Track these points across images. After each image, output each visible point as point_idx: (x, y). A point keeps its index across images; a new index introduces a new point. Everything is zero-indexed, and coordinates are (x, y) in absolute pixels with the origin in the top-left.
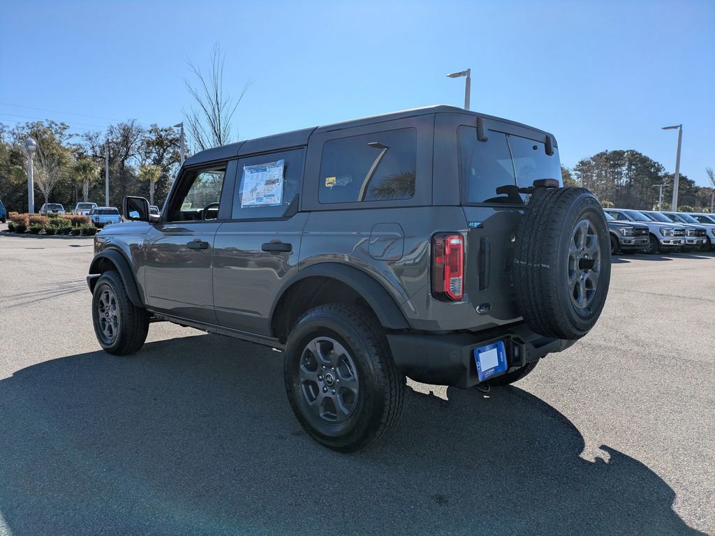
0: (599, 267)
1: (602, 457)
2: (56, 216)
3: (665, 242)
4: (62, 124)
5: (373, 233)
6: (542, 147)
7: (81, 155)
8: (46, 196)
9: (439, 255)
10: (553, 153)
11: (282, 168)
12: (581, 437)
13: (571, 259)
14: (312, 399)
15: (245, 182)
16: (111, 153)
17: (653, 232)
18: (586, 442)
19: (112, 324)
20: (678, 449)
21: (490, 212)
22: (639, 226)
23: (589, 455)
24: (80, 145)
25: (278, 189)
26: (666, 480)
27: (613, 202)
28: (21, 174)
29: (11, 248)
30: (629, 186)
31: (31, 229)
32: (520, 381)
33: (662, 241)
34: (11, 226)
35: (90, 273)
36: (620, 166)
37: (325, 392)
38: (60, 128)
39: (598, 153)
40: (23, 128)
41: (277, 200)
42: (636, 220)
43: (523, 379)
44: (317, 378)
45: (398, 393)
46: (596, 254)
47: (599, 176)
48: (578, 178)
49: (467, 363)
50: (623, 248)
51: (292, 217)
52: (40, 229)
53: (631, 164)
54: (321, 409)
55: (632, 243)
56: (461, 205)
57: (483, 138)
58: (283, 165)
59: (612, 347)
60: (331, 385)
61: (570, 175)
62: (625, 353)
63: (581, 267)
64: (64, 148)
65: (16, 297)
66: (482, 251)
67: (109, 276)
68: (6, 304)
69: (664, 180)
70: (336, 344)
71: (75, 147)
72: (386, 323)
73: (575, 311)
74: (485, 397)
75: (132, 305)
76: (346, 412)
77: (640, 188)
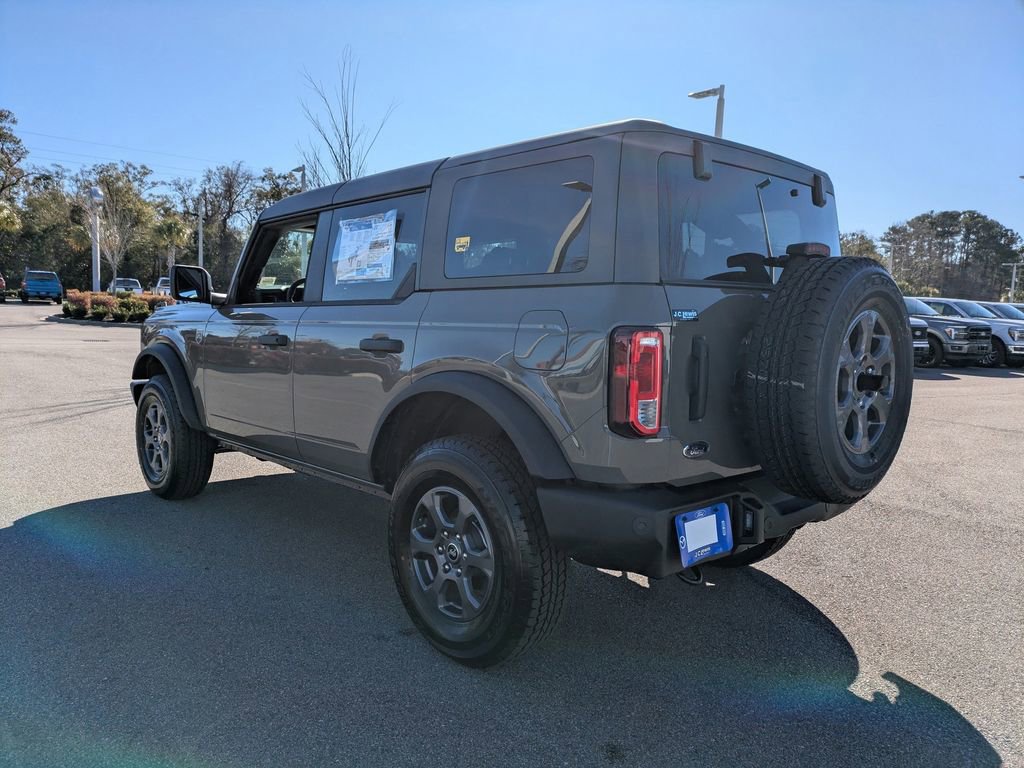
0: (892, 387)
1: (886, 692)
2: (129, 296)
3: (1015, 349)
4: (143, 167)
5: (521, 326)
6: (806, 193)
7: (167, 210)
8: (115, 268)
9: (621, 364)
10: (825, 203)
11: (393, 223)
12: (854, 657)
13: (843, 373)
14: (428, 581)
15: (342, 245)
16: (209, 208)
17: (997, 335)
18: (861, 664)
19: (161, 452)
20: (1014, 684)
21: (717, 295)
22: (976, 324)
23: (865, 686)
24: (166, 197)
25: (386, 255)
26: (989, 737)
27: (938, 288)
28: (82, 237)
29: (63, 340)
30: (965, 264)
31: (93, 313)
32: (766, 560)
33: (1011, 348)
34: (66, 309)
35: (134, 378)
36: (952, 234)
37: (446, 571)
38: (139, 173)
39: (919, 214)
40: (90, 173)
41: (385, 273)
42: (973, 316)
43: (772, 558)
44: (435, 550)
45: (555, 580)
46: (886, 367)
47: (919, 249)
48: (887, 252)
49: (663, 539)
50: (950, 357)
51: (405, 299)
52: (105, 314)
53: (969, 232)
54: (441, 598)
55: (964, 351)
56: (661, 283)
57: (703, 174)
58: (394, 218)
59: (918, 511)
60: (455, 561)
61: (875, 247)
62: (938, 521)
63: (860, 387)
64: (144, 201)
65: (49, 408)
66: (695, 358)
67: (157, 383)
68: (33, 418)
69: (1021, 257)
70: (463, 498)
71: (160, 200)
72: (535, 469)
73: (848, 459)
74: (708, 584)
75: (188, 427)
76: (476, 605)
77: (982, 268)
